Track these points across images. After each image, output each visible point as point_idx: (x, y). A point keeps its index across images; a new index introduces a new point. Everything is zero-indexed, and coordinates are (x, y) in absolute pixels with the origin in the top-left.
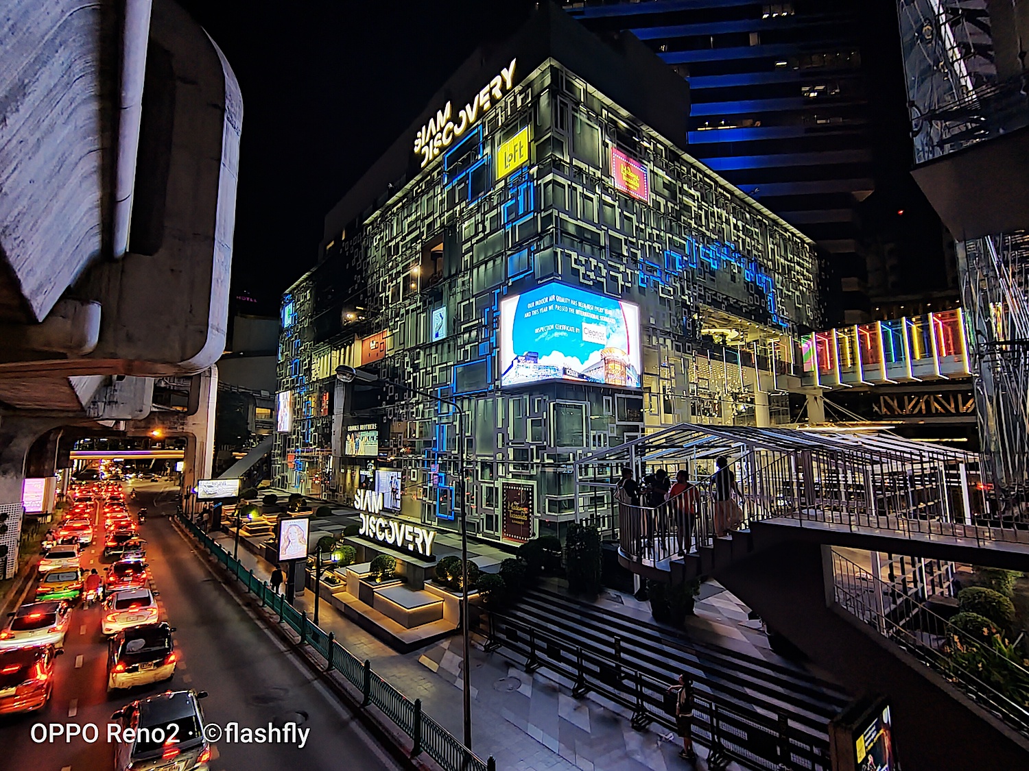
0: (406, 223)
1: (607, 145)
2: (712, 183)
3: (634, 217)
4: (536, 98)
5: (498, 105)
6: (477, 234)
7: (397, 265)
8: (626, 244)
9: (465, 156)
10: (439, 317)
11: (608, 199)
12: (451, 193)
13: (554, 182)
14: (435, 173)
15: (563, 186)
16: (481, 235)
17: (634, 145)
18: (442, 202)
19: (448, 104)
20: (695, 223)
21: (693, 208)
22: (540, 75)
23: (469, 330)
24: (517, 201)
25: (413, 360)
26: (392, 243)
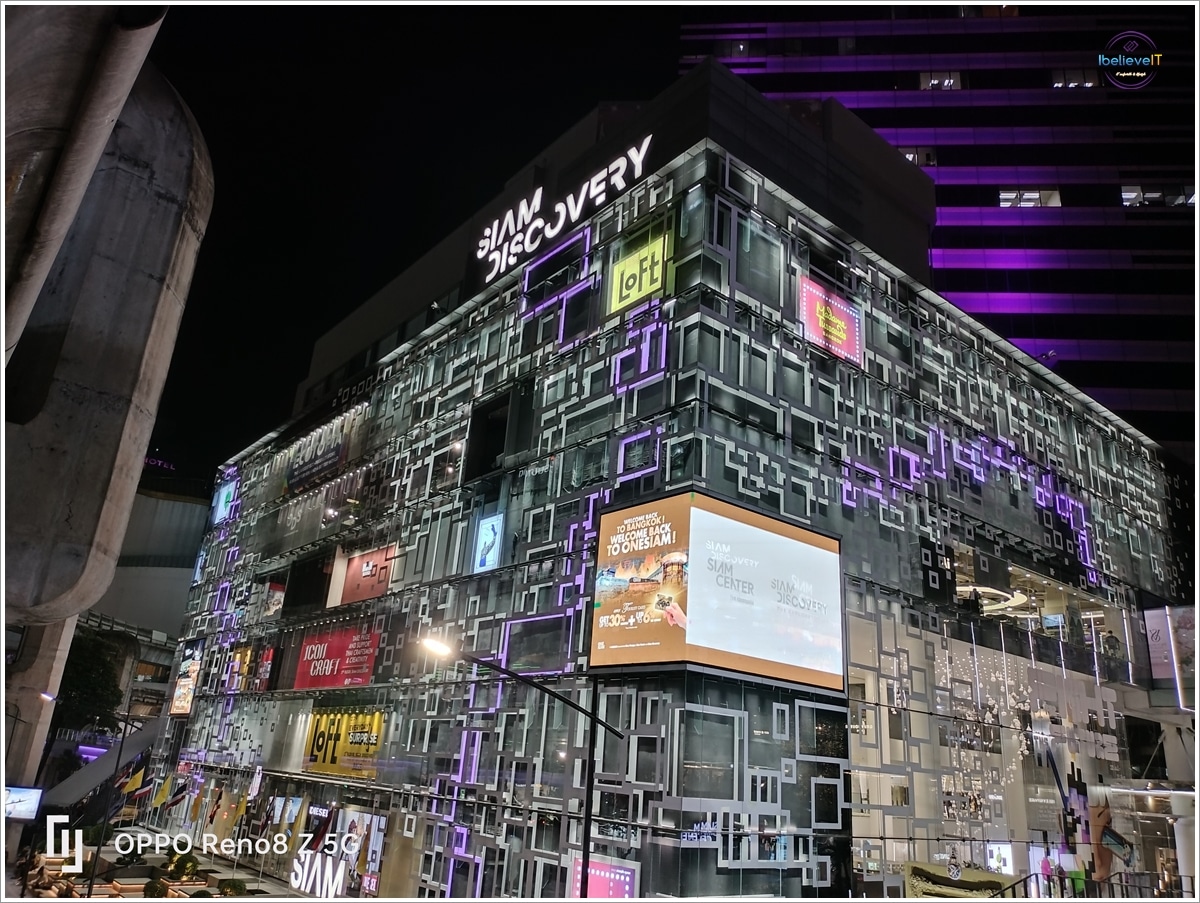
0: (451, 368)
1: (792, 271)
2: (974, 338)
3: (836, 389)
4: (681, 196)
5: (618, 201)
6: (567, 397)
7: (427, 435)
8: (821, 431)
9: (558, 273)
10: (489, 533)
11: (793, 357)
12: (530, 328)
13: (702, 326)
14: (508, 294)
15: (717, 334)
16: (575, 400)
17: (840, 273)
18: (514, 340)
19: (539, 193)
20: (945, 402)
21: (940, 378)
22: (691, 161)
23: (538, 558)
24: (639, 351)
25: (434, 602)
26: (424, 399)
